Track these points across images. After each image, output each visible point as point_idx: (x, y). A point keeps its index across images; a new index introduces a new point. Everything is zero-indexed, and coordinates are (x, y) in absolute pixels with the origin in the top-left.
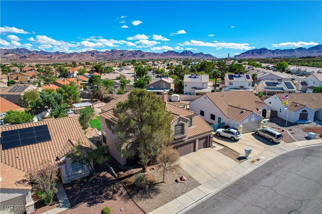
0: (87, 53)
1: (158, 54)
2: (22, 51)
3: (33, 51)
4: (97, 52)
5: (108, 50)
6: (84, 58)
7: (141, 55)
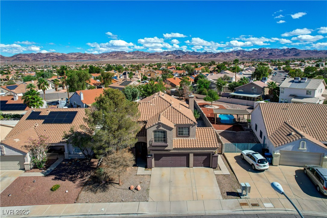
0: (233, 52)
1: (321, 51)
2: (178, 52)
3: (187, 52)
4: (244, 51)
5: (256, 49)
6: (228, 58)
7: (295, 54)
